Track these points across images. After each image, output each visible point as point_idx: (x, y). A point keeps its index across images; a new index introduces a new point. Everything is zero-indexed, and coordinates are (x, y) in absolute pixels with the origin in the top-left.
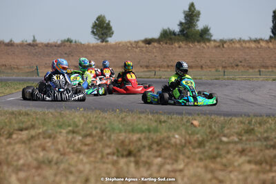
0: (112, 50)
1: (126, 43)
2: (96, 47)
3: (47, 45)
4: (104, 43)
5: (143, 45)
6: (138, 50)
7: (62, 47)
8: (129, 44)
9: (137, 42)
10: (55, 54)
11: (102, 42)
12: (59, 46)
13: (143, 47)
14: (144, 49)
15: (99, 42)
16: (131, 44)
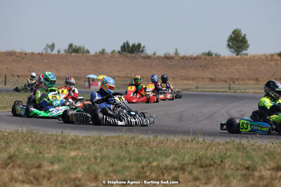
0: (246, 63)
1: (261, 56)
2: (231, 60)
3: (184, 58)
4: (239, 57)
5: (278, 58)
6: (273, 63)
7: (198, 60)
8: (264, 57)
9: (272, 56)
10: (191, 67)
11: (238, 55)
12: (195, 59)
13: (278, 60)
14: (279, 62)
15: (234, 55)
16: (266, 57)
